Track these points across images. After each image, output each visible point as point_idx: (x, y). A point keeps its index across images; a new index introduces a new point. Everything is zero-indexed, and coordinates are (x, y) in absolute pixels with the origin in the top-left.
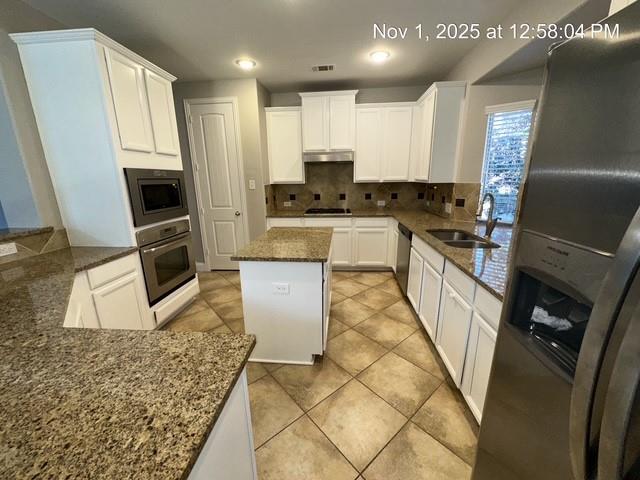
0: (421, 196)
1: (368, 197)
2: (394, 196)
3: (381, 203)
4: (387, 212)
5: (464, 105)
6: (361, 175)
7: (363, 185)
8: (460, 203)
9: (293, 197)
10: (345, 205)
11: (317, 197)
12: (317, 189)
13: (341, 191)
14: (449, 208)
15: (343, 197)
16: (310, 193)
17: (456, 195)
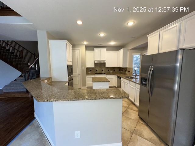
0: (120, 70)
1: (108, 70)
2: (114, 70)
3: (111, 72)
4: (113, 74)
5: (128, 53)
6: (107, 66)
7: (107, 68)
8: (129, 71)
9: (91, 71)
10: (103, 72)
11: (97, 71)
12: (97, 69)
13: (102, 69)
14: (127, 72)
15: (103, 70)
16: (95, 70)
17: (128, 70)
